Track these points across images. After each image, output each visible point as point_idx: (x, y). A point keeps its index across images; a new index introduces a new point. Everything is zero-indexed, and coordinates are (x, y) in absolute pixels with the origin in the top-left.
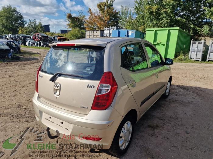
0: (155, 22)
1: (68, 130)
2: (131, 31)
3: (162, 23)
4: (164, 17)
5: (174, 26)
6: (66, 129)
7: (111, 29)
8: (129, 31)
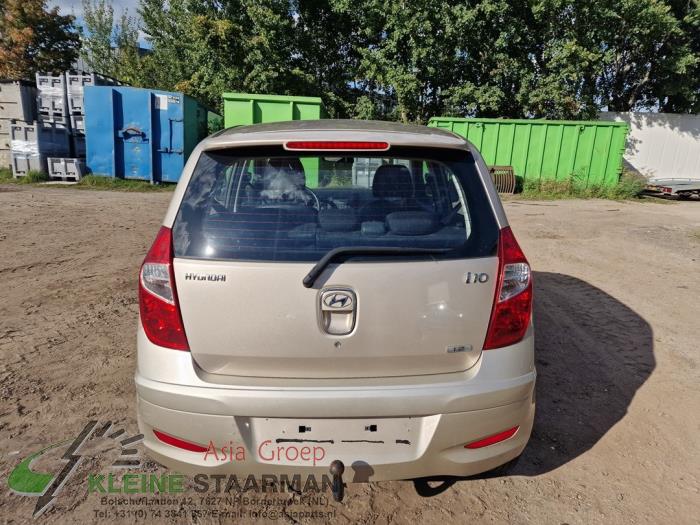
0: (231, 73)
1: (406, 442)
2: (165, 96)
3: (252, 80)
4: (257, 62)
5: (286, 91)
6: (398, 441)
7: (72, 80)
8: (157, 95)
